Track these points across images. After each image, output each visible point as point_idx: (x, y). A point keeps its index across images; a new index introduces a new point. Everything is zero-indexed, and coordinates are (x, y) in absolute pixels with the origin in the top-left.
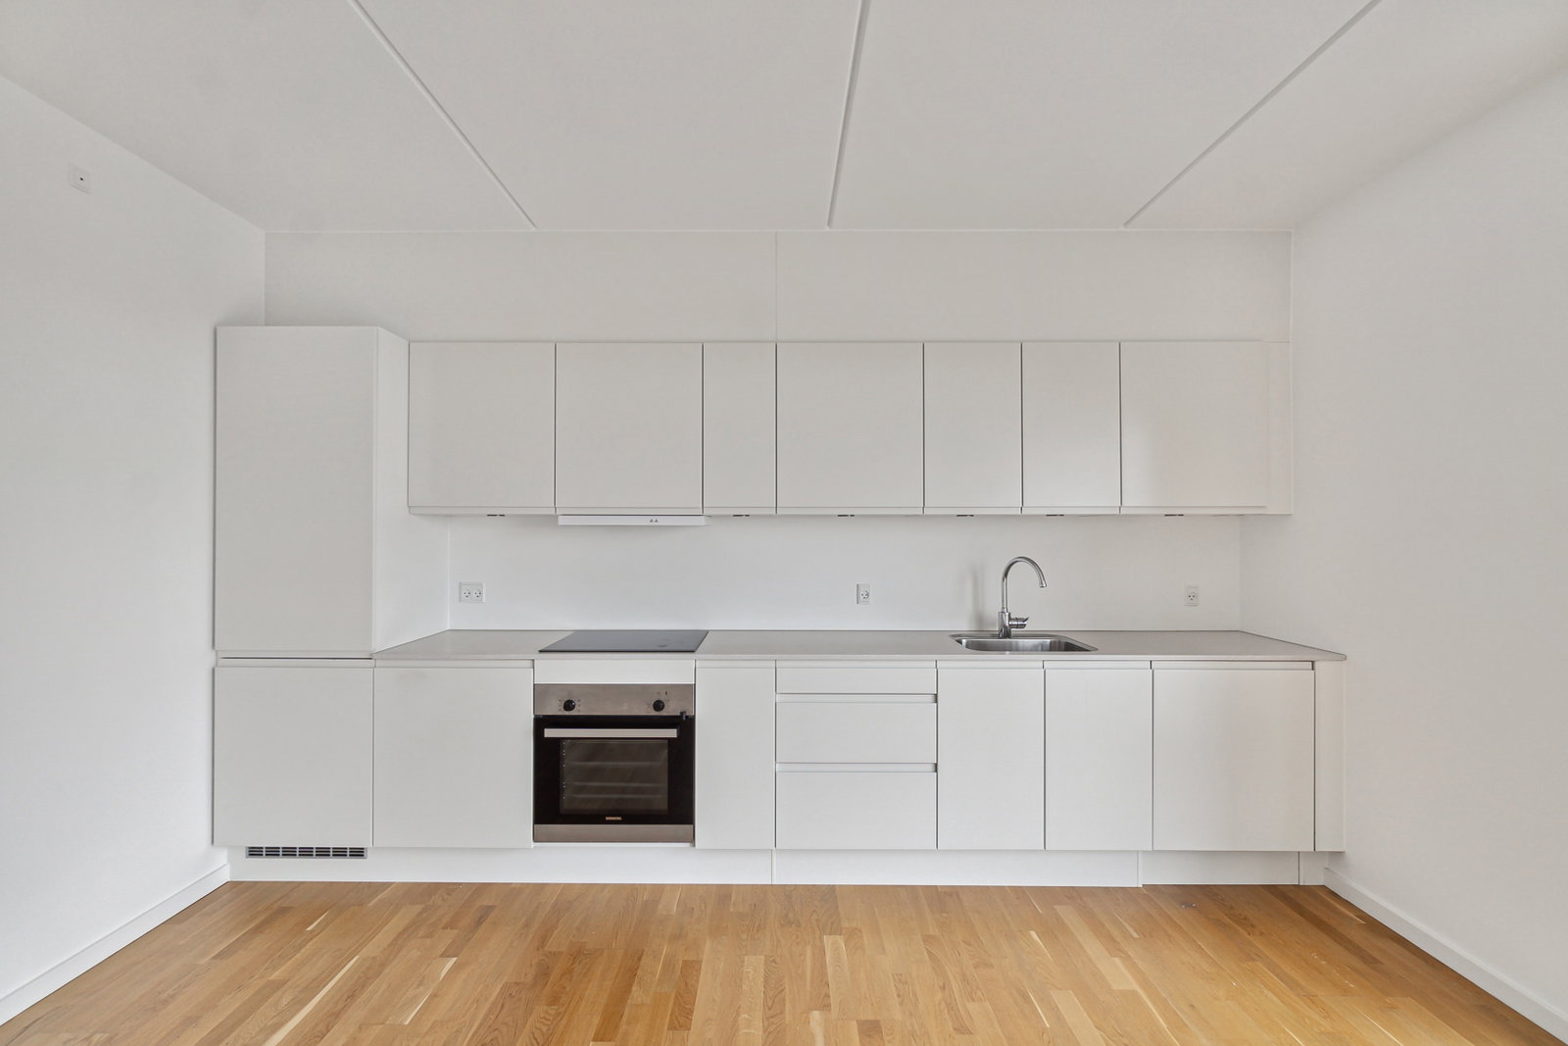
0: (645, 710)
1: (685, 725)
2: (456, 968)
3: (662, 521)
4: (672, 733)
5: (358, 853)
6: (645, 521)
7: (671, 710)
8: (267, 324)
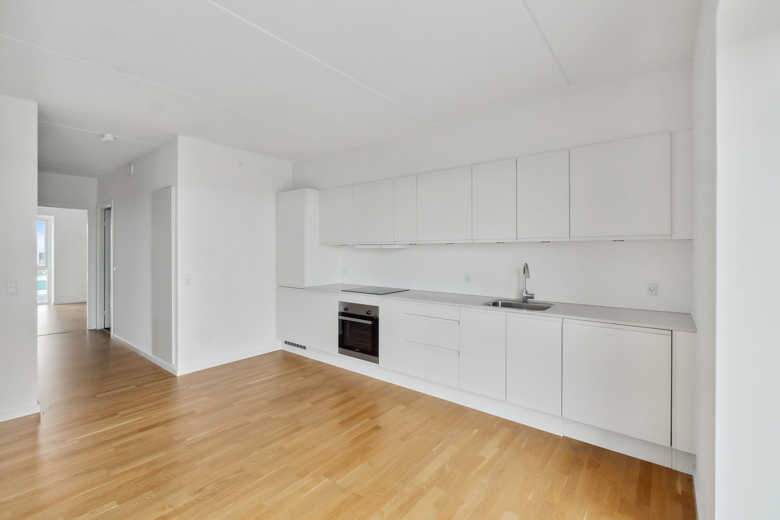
0: (364, 313)
1: (375, 321)
2: (302, 380)
3: (384, 247)
4: (370, 322)
5: (304, 348)
6: (378, 247)
7: (372, 315)
8: (293, 190)
